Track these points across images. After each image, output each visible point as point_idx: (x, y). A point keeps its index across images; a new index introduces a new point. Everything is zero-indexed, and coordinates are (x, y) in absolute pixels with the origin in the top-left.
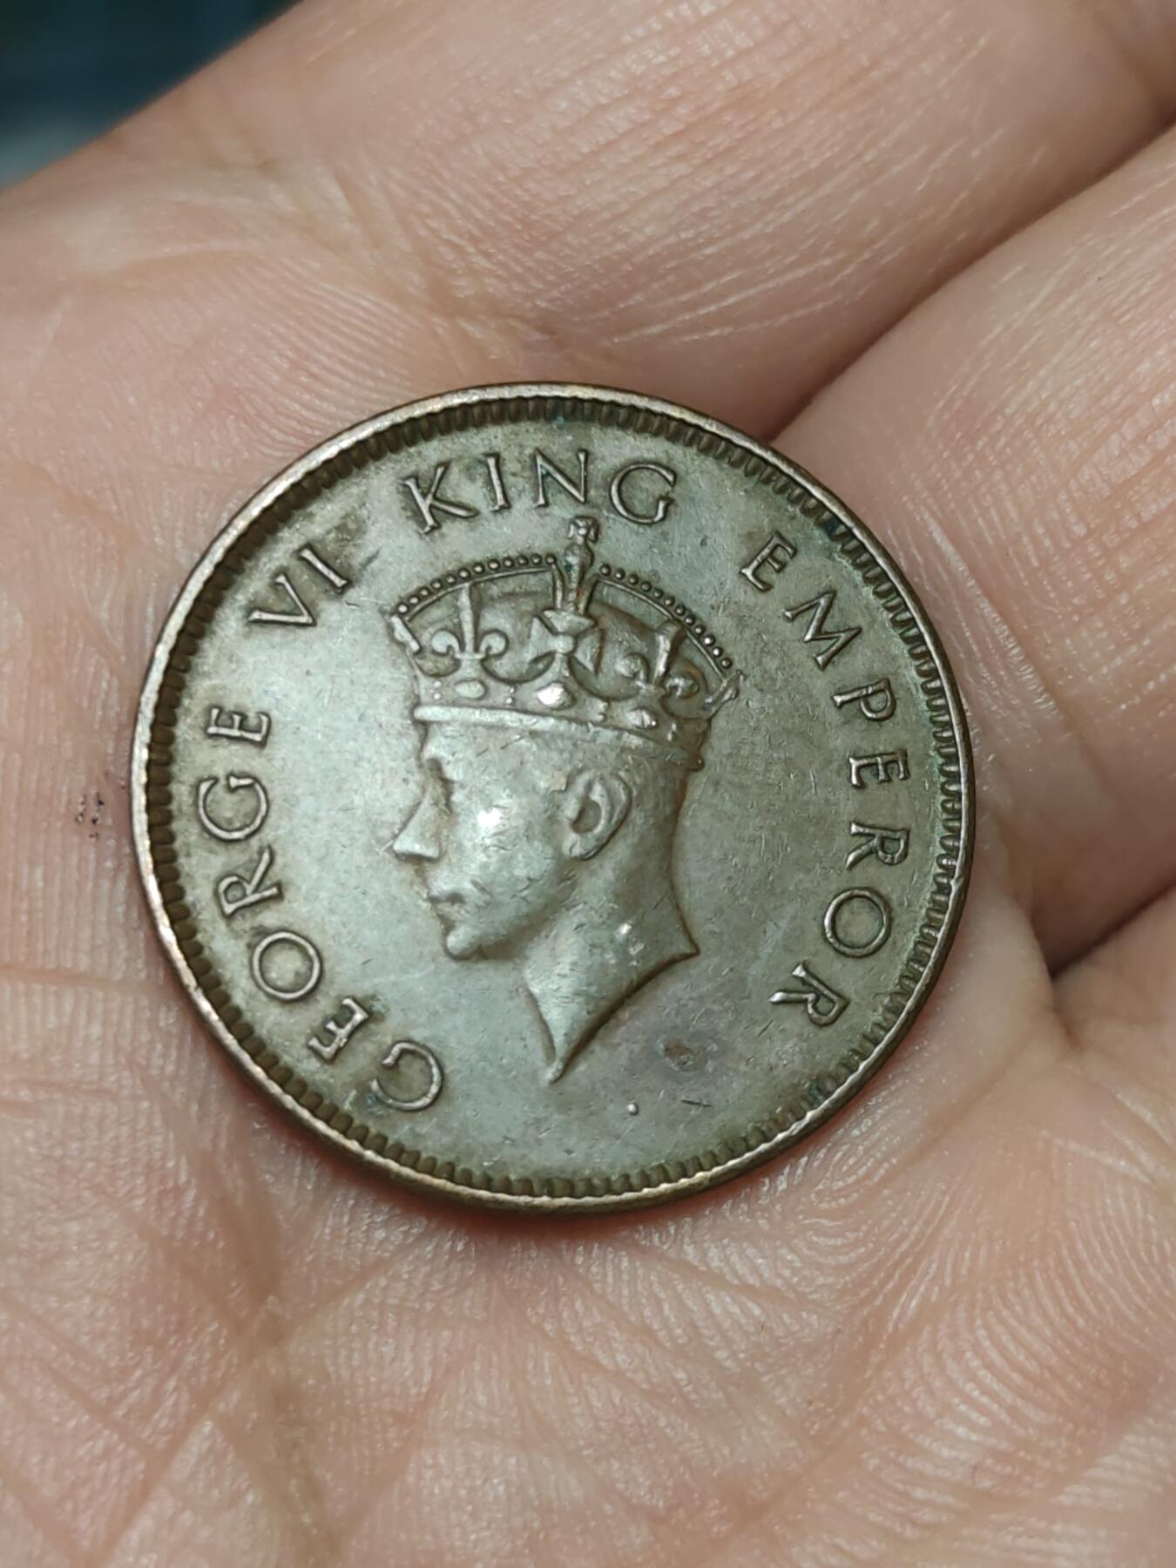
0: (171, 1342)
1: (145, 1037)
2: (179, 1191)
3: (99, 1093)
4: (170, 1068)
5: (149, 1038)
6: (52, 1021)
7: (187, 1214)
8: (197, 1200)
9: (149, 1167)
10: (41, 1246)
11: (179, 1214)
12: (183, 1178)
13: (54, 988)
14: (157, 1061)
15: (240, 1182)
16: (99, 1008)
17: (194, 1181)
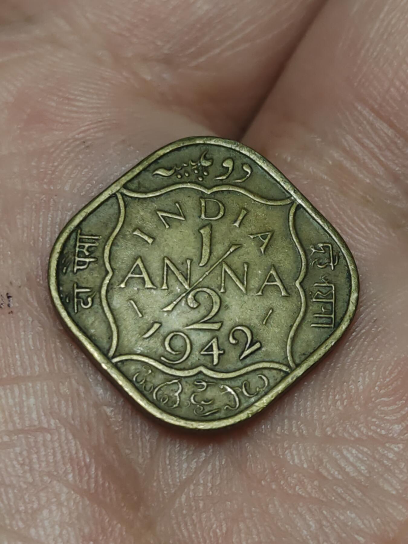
0: (101, 538)
1: (55, 400)
2: (88, 467)
3: (41, 429)
4: (70, 412)
5: (57, 399)
6: (11, 401)
7: (93, 476)
8: (96, 469)
9: (71, 459)
10: (29, 506)
11: (90, 477)
12: (88, 460)
13: (8, 386)
14: (64, 409)
15: (114, 456)
16: (31, 390)
17: (93, 460)
